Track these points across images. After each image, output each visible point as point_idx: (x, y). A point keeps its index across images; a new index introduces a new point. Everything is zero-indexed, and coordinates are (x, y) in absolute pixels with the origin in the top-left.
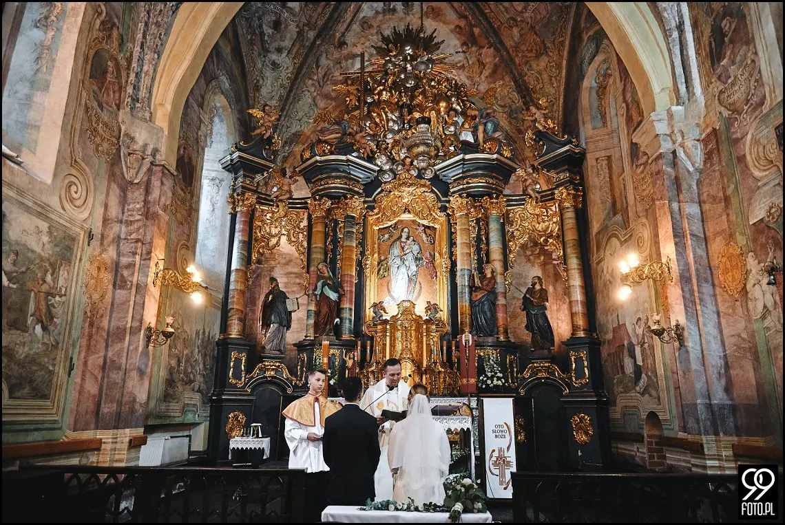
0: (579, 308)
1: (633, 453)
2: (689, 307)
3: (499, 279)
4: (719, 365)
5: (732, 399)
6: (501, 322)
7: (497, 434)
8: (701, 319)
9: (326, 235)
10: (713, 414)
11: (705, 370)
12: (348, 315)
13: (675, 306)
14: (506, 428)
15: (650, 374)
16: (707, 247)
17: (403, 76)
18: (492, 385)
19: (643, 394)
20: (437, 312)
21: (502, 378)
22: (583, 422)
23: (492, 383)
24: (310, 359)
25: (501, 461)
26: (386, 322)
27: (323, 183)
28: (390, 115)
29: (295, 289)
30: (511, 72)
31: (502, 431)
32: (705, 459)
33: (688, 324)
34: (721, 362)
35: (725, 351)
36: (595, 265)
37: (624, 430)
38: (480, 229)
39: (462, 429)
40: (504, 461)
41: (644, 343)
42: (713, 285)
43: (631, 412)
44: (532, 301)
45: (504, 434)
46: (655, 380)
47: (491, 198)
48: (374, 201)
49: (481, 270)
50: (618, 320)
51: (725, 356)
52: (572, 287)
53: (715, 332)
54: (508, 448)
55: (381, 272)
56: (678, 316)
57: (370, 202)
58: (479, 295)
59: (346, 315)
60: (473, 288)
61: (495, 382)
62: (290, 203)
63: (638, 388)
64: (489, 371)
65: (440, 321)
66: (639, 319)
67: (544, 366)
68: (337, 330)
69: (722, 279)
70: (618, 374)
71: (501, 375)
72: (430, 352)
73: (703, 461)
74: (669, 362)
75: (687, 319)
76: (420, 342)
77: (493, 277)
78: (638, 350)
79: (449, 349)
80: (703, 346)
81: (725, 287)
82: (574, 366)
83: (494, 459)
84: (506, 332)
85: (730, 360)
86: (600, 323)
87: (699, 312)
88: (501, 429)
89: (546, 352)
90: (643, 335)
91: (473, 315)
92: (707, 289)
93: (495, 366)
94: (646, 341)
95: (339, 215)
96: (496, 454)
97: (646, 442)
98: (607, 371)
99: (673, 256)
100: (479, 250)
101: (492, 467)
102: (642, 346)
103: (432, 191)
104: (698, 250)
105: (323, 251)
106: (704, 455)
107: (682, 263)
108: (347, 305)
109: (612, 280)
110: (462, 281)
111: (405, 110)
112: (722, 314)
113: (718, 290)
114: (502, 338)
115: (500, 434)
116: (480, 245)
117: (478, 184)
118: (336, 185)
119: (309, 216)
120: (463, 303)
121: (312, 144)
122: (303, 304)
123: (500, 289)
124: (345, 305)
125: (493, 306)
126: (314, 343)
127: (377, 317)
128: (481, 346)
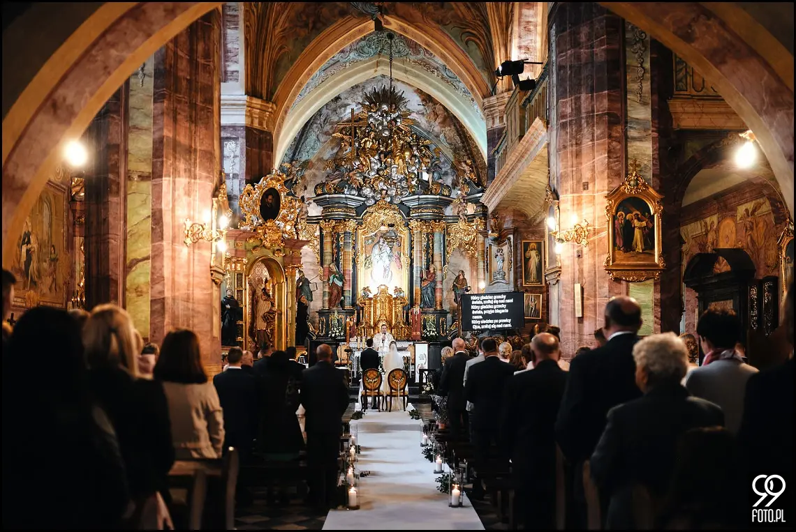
3: (439, 273)
6: (438, 299)
9: (333, 242)
12: (348, 294)
17: (380, 128)
18: (430, 335)
20: (401, 293)
24: (327, 321)
26: (371, 299)
27: (330, 210)
28: (372, 158)
29: (310, 273)
30: (455, 126)
38: (429, 240)
44: (458, 286)
47: (436, 222)
48: (362, 219)
49: (428, 268)
55: (367, 265)
57: (359, 219)
58: (425, 284)
59: (346, 294)
60: (422, 280)
61: (431, 333)
62: (307, 220)
64: (429, 327)
65: (403, 298)
68: (342, 303)
72: (397, 316)
76: (391, 310)
77: (434, 273)
79: (407, 314)
84: (441, 304)
91: (422, 294)
93: (432, 324)
95: (341, 229)
100: (428, 253)
103: (400, 213)
105: (331, 254)
108: (348, 288)
110: (416, 274)
111: (382, 156)
114: (439, 308)
116: (429, 250)
117: (427, 213)
118: (339, 212)
119: (321, 229)
120: (417, 287)
121: (322, 185)
122: (320, 286)
123: (439, 279)
124: (346, 288)
125: (434, 290)
126: (330, 312)
127: (366, 296)
128: (425, 313)
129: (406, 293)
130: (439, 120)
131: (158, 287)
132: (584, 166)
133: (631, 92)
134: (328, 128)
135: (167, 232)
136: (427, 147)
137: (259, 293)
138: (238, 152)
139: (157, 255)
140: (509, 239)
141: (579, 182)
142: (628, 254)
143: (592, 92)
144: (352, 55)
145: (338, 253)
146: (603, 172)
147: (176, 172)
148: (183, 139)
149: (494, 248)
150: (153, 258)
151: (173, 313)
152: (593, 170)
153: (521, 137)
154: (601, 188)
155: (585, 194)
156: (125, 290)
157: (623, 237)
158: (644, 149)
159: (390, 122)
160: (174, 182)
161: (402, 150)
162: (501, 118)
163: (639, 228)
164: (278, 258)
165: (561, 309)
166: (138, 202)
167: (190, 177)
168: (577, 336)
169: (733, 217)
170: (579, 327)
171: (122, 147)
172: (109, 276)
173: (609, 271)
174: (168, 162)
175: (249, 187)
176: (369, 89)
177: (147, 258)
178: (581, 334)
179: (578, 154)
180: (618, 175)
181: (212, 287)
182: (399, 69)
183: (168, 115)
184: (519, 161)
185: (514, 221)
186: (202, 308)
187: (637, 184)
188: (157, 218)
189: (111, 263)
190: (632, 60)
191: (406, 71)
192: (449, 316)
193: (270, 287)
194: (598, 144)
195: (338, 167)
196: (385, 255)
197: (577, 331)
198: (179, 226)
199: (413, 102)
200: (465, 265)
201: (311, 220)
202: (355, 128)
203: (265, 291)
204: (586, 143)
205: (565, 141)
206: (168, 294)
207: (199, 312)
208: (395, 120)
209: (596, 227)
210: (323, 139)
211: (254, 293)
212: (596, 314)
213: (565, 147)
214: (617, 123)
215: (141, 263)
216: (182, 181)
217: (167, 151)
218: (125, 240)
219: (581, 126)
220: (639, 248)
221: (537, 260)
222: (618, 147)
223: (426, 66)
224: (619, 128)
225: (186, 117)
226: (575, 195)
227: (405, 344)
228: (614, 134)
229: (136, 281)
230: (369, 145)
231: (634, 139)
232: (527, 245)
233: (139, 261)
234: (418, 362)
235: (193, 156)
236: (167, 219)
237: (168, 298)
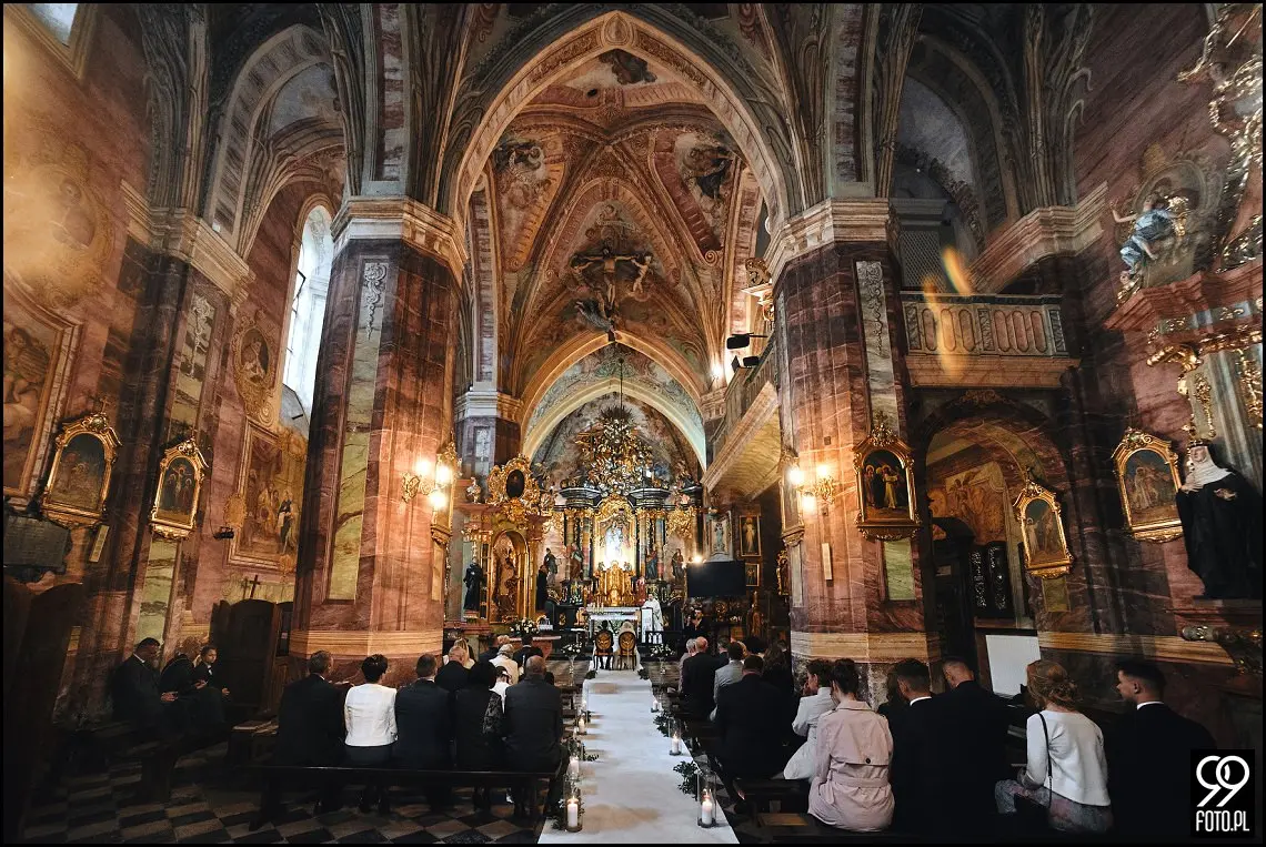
3: (660, 551)
9: (574, 526)
12: (587, 568)
17: (613, 437)
20: (629, 567)
26: (605, 572)
27: (572, 500)
28: (606, 460)
38: (652, 524)
47: (657, 510)
48: (598, 507)
49: (651, 546)
55: (602, 545)
57: (596, 508)
58: (650, 559)
60: (646, 556)
65: (631, 571)
68: (581, 576)
76: (621, 581)
77: (656, 551)
91: (646, 569)
95: (581, 515)
100: (651, 535)
103: (628, 503)
105: (573, 536)
108: (586, 563)
110: (642, 552)
111: (614, 458)
116: (651, 532)
117: (651, 502)
118: (579, 502)
119: (565, 516)
120: (642, 562)
121: (566, 481)
122: (564, 562)
123: (660, 556)
124: (585, 563)
125: (656, 565)
126: (571, 582)
127: (600, 569)
128: (649, 583)
129: (633, 567)
130: (659, 431)
131: (369, 544)
132: (824, 420)
133: (870, 345)
134: (572, 437)
135: (383, 485)
136: (650, 452)
137: (504, 562)
138: (489, 439)
139: (370, 509)
140: (728, 515)
141: (819, 437)
142: (880, 511)
143: (829, 347)
144: (591, 375)
145: (578, 535)
146: (846, 425)
147: (398, 425)
148: (408, 393)
149: (714, 523)
150: (366, 512)
151: (384, 573)
152: (835, 424)
153: (743, 414)
154: (846, 441)
155: (827, 448)
156: (333, 547)
157: (873, 491)
158: (888, 402)
159: (621, 432)
160: (395, 435)
161: (630, 454)
162: (718, 411)
163: (891, 482)
164: (522, 531)
165: (806, 572)
166: (354, 455)
167: (413, 431)
168: (827, 601)
169: (942, 489)
170: (829, 592)
171: (343, 397)
172: (318, 531)
173: (862, 528)
174: (389, 416)
175: (496, 468)
176: (604, 408)
177: (360, 513)
178: (831, 599)
179: (817, 410)
180: (863, 428)
181: (432, 546)
182: (627, 386)
183: (393, 367)
184: (743, 434)
185: (731, 499)
186: (418, 568)
187: (886, 437)
188: (373, 470)
189: (321, 518)
190: (868, 314)
191: (634, 388)
192: (669, 586)
193: (513, 557)
194: (841, 398)
195: (579, 467)
196: (616, 538)
197: (826, 594)
198: (398, 480)
199: (639, 416)
200: (681, 545)
201: (557, 508)
202: (593, 439)
203: (509, 561)
204: (826, 397)
205: (802, 397)
206: (379, 552)
207: (415, 573)
208: (624, 430)
209: (843, 483)
210: (568, 446)
211: (498, 563)
212: (848, 576)
213: (802, 404)
214: (860, 375)
215: (352, 518)
216: (405, 434)
217: (388, 402)
218: (338, 494)
219: (818, 381)
220: (892, 503)
221: (753, 533)
222: (862, 399)
223: (649, 383)
224: (861, 380)
225: (413, 371)
226: (816, 451)
227: (633, 610)
228: (857, 387)
229: (345, 538)
230: (604, 450)
231: (877, 391)
232: (744, 520)
233: (350, 516)
234: (644, 625)
235: (418, 411)
236: (384, 471)
237: (379, 556)
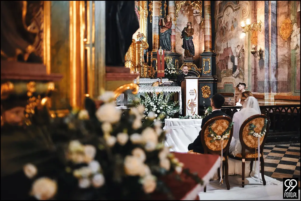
0: (208, 39)
1: (228, 101)
2: (267, 43)
4: (274, 66)
5: (277, 79)
7: (191, 94)
8: (270, 48)
10: (269, 85)
11: (269, 68)
13: (261, 42)
14: (194, 91)
15: (241, 69)
16: (277, 18)
18: (171, 73)
19: (236, 77)
20: (143, 38)
21: (175, 70)
22: (206, 89)
23: (171, 72)
25: (192, 104)
31: (193, 92)
32: (264, 101)
33: (266, 50)
34: (275, 65)
35: (277, 61)
36: (217, 19)
37: (224, 92)
39: (177, 92)
40: (193, 104)
41: (240, 56)
42: (277, 34)
43: (229, 85)
44: (188, 34)
45: (194, 93)
46: (243, 72)
49: (165, 18)
50: (227, 45)
51: (277, 63)
52: (206, 29)
53: (274, 53)
54: (195, 99)
56: (261, 46)
58: (165, 30)
63: (233, 75)
64: (169, 67)
66: (239, 46)
67: (190, 65)
69: (281, 32)
70: (224, 69)
71: (174, 69)
72: (139, 57)
73: (263, 102)
74: (251, 64)
75: (265, 48)
77: (171, 22)
78: (236, 59)
80: (270, 59)
81: (282, 36)
82: (204, 65)
83: (189, 103)
84: (175, 48)
85: (278, 64)
86: (217, 46)
87: (270, 45)
88: (193, 91)
89: (191, 58)
90: (240, 53)
91: (160, 40)
92: (274, 36)
93: (172, 64)
94: (241, 55)
96: (190, 102)
97: (235, 97)
98: (218, 67)
99: (263, 21)
101: (188, 107)
102: (238, 57)
104: (273, 19)
106: (264, 100)
107: (266, 24)
109: (226, 27)
110: (155, 22)
112: (278, 47)
113: (278, 37)
114: (173, 52)
115: (192, 93)
120: (155, 34)
123: (173, 27)
125: (171, 36)
